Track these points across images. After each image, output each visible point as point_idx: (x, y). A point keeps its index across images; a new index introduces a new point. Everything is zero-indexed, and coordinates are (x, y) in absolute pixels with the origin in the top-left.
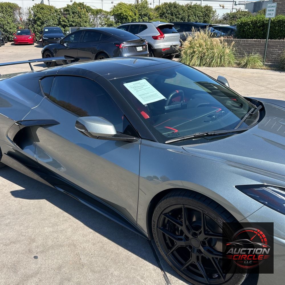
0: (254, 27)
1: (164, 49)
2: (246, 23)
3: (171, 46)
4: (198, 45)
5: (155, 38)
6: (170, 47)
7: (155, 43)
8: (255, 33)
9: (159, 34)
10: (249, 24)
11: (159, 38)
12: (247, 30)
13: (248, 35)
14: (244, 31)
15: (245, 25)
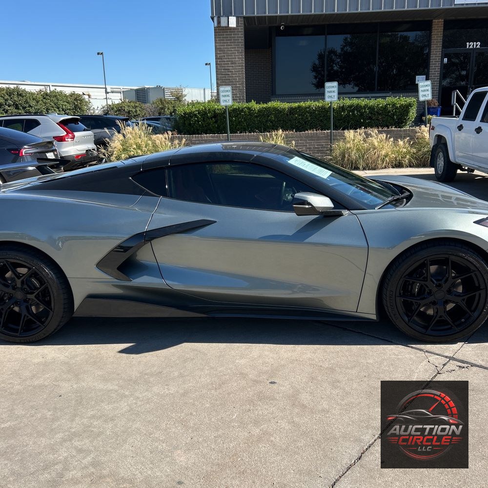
0: (204, 118)
1: (78, 156)
2: (190, 113)
3: (87, 151)
4: (135, 146)
5: (61, 139)
6: (85, 152)
7: (60, 147)
8: (206, 126)
9: (66, 133)
10: (195, 115)
11: (66, 140)
12: (194, 124)
13: (198, 130)
14: (190, 124)
15: (192, 117)
